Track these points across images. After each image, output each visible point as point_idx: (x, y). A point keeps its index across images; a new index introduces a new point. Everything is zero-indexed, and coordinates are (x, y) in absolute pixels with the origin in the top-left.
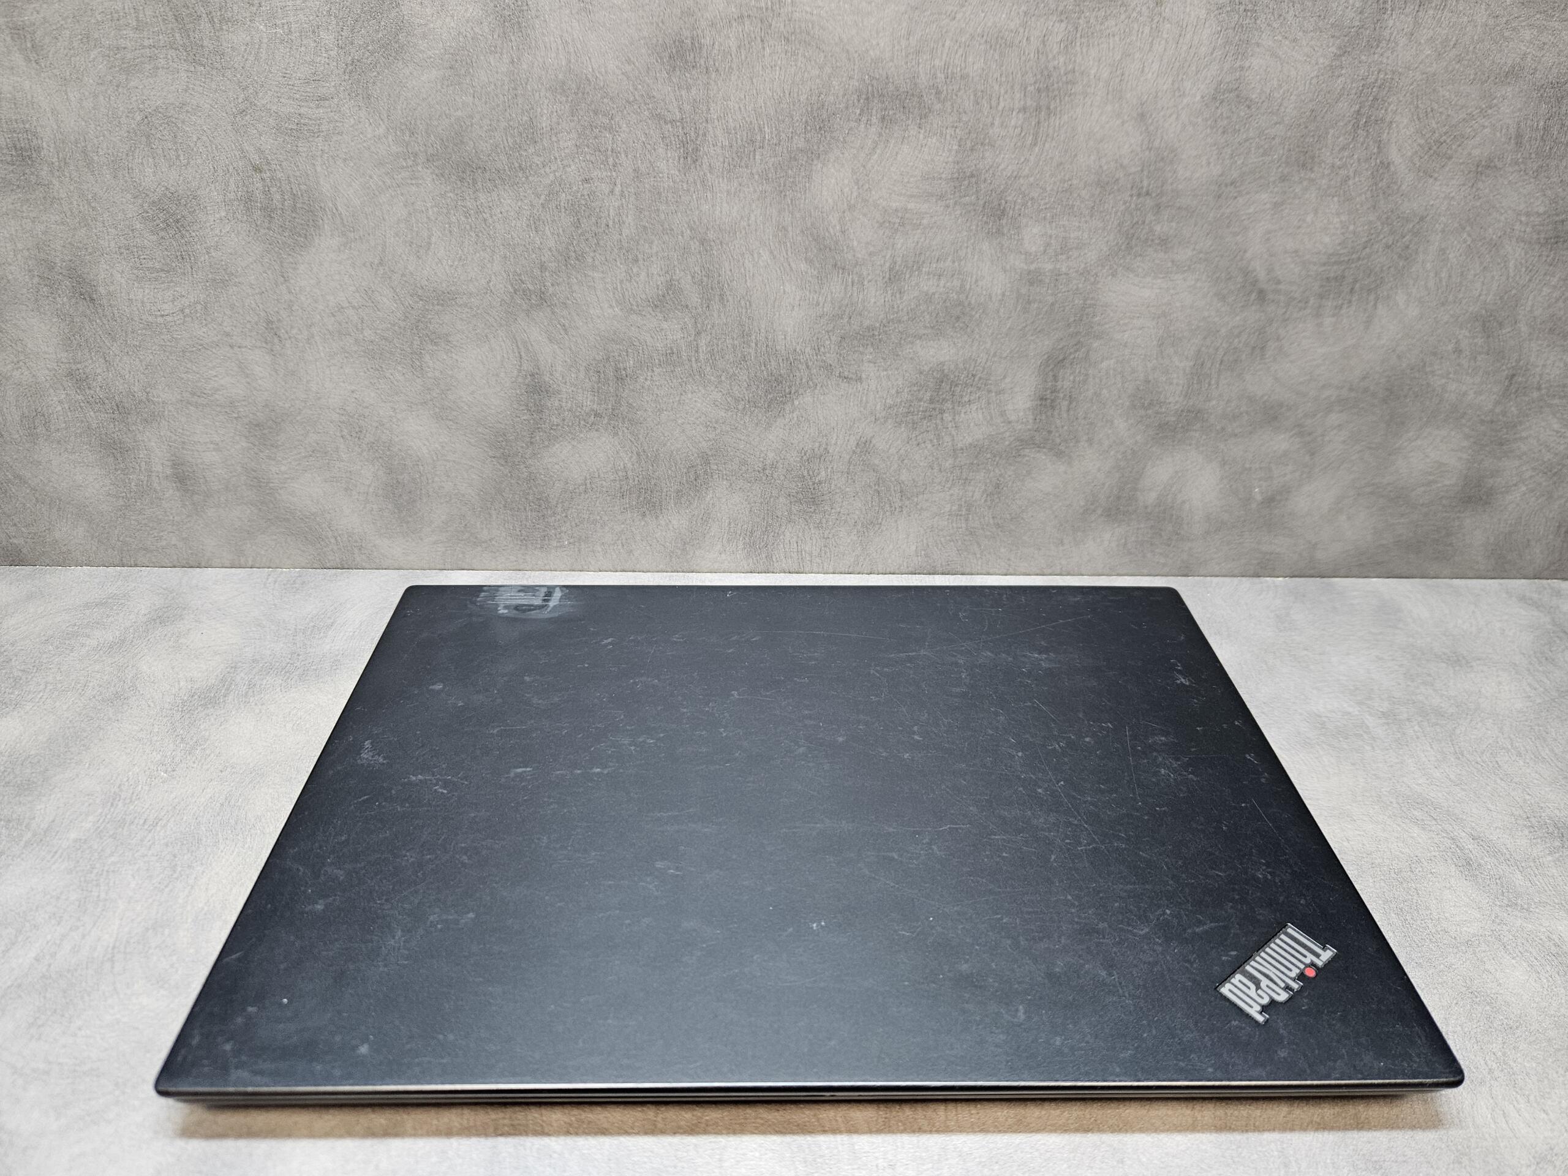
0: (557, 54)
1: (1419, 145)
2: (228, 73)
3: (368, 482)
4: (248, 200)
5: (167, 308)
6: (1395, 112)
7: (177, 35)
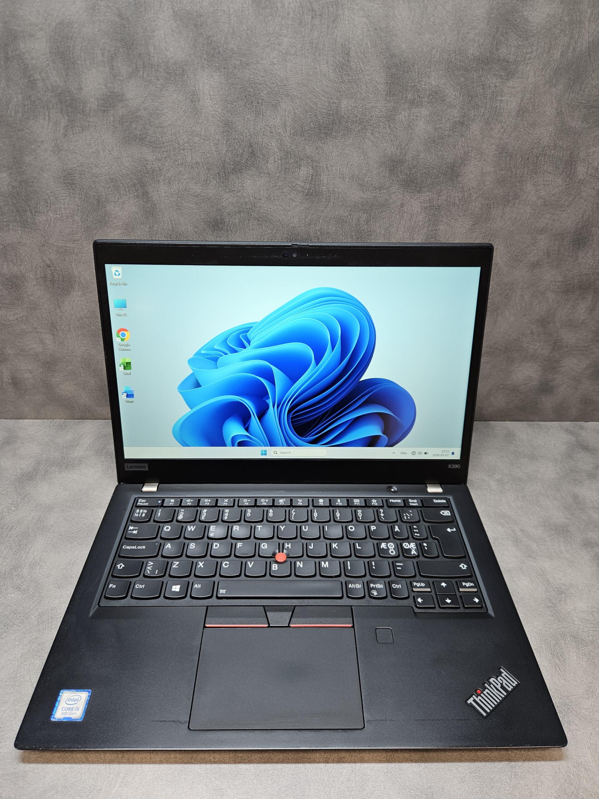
0: (168, 224)
1: (509, 257)
2: (38, 231)
3: (92, 385)
4: (45, 277)
5: (11, 318)
6: (498, 245)
7: (18, 218)
